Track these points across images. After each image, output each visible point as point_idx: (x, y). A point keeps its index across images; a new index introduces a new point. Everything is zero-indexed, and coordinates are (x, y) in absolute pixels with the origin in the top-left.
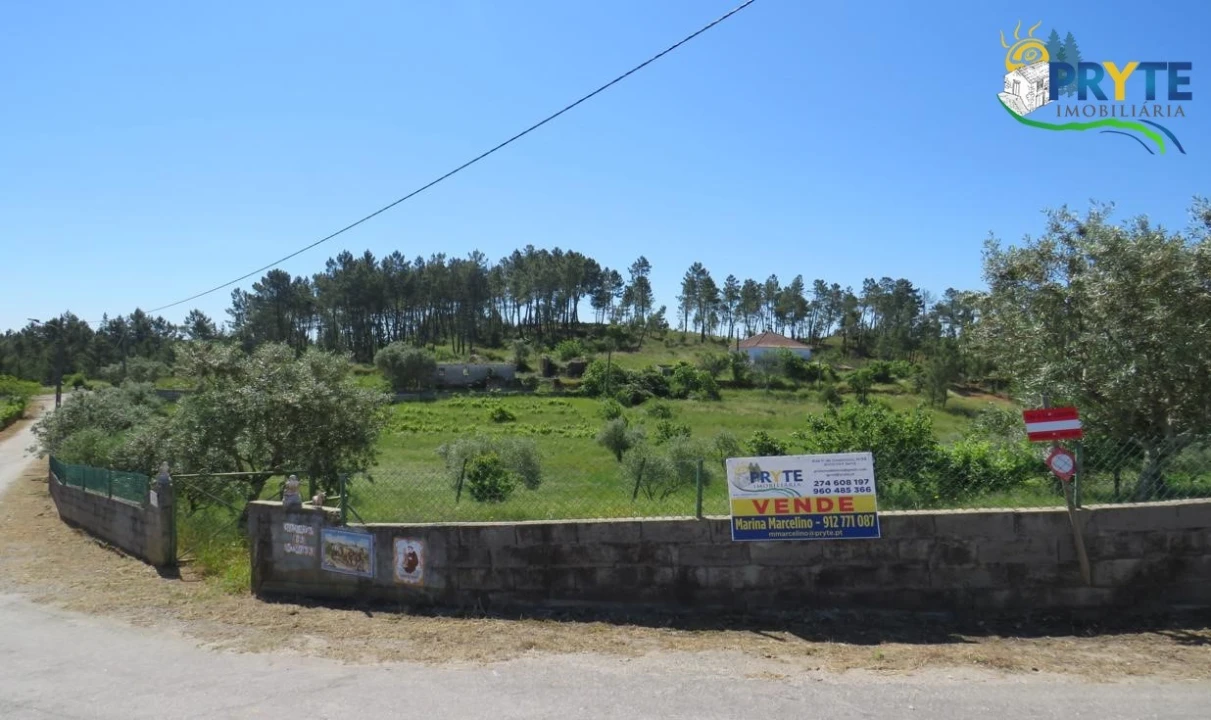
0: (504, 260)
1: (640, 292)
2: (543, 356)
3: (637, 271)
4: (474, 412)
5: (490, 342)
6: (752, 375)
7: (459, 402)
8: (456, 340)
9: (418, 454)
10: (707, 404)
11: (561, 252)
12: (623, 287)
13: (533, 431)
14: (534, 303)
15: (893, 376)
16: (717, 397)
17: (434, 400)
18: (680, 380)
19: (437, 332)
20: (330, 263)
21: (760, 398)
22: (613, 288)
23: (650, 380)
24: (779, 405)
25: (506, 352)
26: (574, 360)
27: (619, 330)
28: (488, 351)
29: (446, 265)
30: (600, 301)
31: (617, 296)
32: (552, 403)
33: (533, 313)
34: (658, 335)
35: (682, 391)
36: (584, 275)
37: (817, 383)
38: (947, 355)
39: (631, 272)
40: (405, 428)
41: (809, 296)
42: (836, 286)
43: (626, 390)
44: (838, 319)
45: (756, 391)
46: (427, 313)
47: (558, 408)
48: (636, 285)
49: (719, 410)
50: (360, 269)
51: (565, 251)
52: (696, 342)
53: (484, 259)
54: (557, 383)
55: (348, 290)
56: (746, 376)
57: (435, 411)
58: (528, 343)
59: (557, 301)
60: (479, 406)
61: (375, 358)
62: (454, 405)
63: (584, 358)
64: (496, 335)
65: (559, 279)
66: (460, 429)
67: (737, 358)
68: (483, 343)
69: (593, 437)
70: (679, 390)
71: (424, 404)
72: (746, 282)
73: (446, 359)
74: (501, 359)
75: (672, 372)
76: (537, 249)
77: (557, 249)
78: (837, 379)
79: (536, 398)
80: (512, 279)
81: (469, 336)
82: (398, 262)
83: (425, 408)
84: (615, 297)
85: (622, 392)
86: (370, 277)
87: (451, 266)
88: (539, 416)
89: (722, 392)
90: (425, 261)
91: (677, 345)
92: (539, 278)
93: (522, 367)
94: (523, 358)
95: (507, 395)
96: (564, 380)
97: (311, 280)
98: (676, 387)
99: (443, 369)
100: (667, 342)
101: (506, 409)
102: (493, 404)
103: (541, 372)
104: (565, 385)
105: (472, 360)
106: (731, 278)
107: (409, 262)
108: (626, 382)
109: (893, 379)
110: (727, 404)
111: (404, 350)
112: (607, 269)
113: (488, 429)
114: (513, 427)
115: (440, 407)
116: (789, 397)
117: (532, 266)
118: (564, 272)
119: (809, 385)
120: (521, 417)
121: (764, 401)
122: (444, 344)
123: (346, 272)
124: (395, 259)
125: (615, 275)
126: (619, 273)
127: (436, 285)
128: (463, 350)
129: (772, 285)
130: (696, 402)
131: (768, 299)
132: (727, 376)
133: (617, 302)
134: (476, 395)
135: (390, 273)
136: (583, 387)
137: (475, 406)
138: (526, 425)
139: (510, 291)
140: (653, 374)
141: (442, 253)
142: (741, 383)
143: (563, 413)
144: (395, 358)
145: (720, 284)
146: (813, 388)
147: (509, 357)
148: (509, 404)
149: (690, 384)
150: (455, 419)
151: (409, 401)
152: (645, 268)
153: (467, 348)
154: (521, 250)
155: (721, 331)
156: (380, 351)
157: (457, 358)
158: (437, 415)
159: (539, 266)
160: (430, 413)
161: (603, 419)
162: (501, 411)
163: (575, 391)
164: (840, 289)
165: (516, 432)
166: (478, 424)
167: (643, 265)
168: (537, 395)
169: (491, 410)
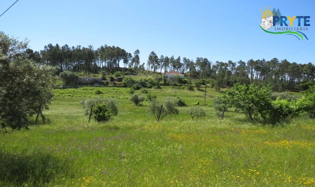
0: (98, 49)
1: (137, 59)
2: (110, 76)
3: (136, 53)
4: (90, 91)
5: (94, 72)
6: (169, 82)
7: (86, 88)
8: (84, 71)
9: (73, 103)
10: (158, 90)
11: (115, 47)
12: (132, 58)
13: (109, 97)
14: (107, 61)
15: (205, 83)
16: (160, 88)
17: (78, 87)
18: (150, 83)
19: (78, 69)
20: (46, 47)
21: (172, 88)
22: (129, 58)
23: (141, 83)
24: (176, 90)
25: (99, 75)
26: (119, 77)
27: (131, 69)
28: (94, 74)
29: (81, 49)
30: (126, 62)
31: (131, 60)
32: (113, 89)
33: (107, 64)
34: (142, 71)
35: (150, 86)
36: (121, 54)
37: (186, 84)
38: (221, 77)
39: (134, 53)
40: (69, 96)
41: (182, 61)
42: (188, 59)
43: (135, 85)
44: (189, 68)
45: (170, 86)
46: (76, 63)
47: (115, 90)
48: (135, 57)
49: (161, 91)
50: (55, 49)
51: (116, 47)
52: (152, 73)
53: (93, 48)
54: (115, 83)
55: (51, 55)
56: (167, 82)
57: (79, 91)
58: (105, 72)
59: (114, 60)
60: (92, 89)
61: (60, 75)
62: (84, 89)
63: (122, 76)
64: (96, 70)
65: (114, 54)
66: (86, 96)
67: (165, 77)
68: (92, 72)
69: (127, 98)
70: (149, 86)
71: (75, 89)
72: (166, 57)
73: (82, 76)
74: (98, 76)
75: (147, 81)
76: (108, 46)
77: (113, 46)
78: (192, 84)
79: (109, 88)
80: (101, 54)
81: (88, 70)
82: (67, 48)
83: (76, 90)
84: (130, 60)
85: (134, 86)
86: (58, 52)
87: (83, 50)
88: (110, 93)
89: (161, 86)
90: (75, 47)
91: (147, 74)
92: (109, 54)
93: (104, 79)
94: (104, 76)
95: (100, 87)
96: (116, 82)
97: (40, 52)
98: (149, 85)
99: (81, 79)
100: (144, 73)
101: (100, 90)
102: (96, 89)
103: (110, 80)
104: (117, 84)
105: (90, 76)
106: (162, 56)
107: (70, 48)
108: (135, 83)
109: (206, 84)
110: (163, 90)
111: (69, 73)
112: (127, 52)
113: (95, 96)
114: (102, 95)
115: (80, 90)
116: (179, 88)
117: (107, 50)
118: (116, 53)
119: (184, 85)
120: (105, 93)
121: (173, 89)
122: (81, 72)
123: (51, 50)
124: (66, 47)
125: (130, 54)
126: (131, 54)
127: (78, 55)
128: (87, 74)
129: (172, 58)
130: (154, 89)
131: (171, 62)
132: (162, 82)
133: (130, 61)
134: (91, 86)
135: (64, 50)
136: (122, 85)
137: (91, 89)
138: (107, 95)
139: (100, 57)
140: (142, 81)
141: (80, 45)
142: (166, 84)
143: (117, 92)
144: (66, 75)
145: (159, 57)
146: (185, 86)
147: (100, 76)
148: (101, 89)
149: (153, 84)
150: (85, 93)
151: (70, 88)
152: (138, 53)
153: (87, 73)
154: (103, 46)
155: (159, 71)
156: (61, 73)
157: (85, 76)
158: (79, 92)
159: (109, 50)
160: (77, 91)
161: (129, 93)
162: (99, 91)
163: (120, 86)
164: (190, 60)
165: (103, 97)
166: (92, 95)
167: (138, 51)
168: (109, 87)
169: (96, 91)
